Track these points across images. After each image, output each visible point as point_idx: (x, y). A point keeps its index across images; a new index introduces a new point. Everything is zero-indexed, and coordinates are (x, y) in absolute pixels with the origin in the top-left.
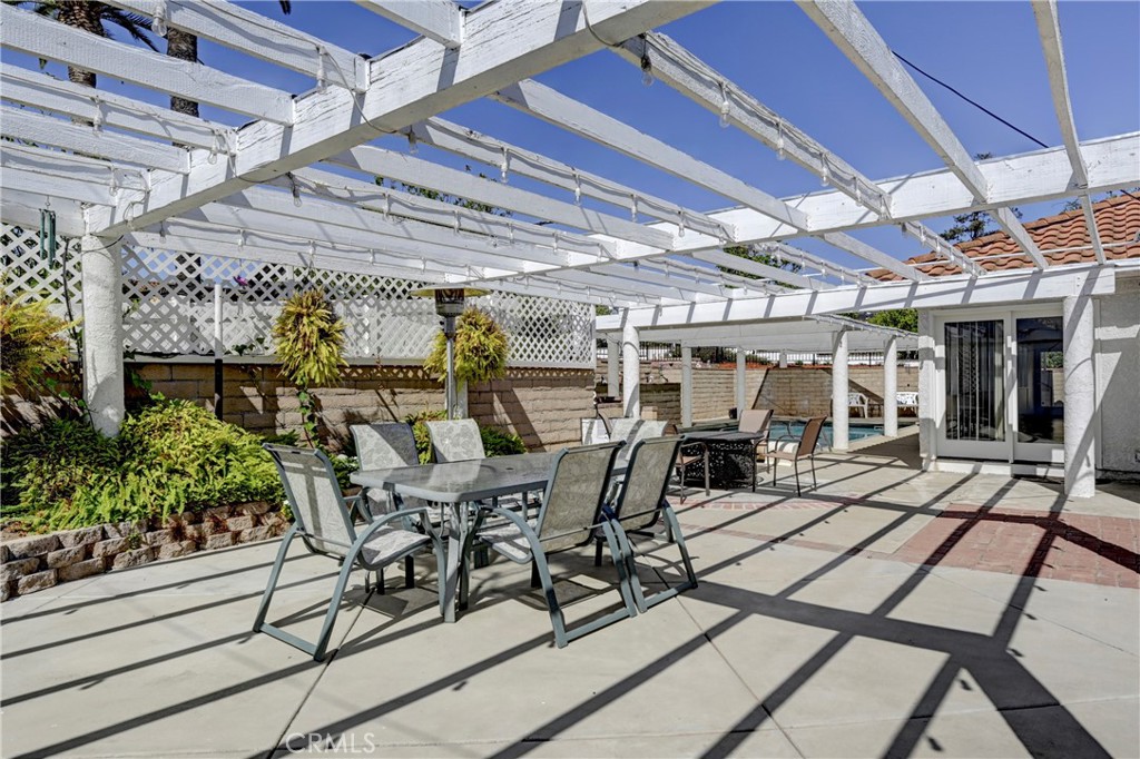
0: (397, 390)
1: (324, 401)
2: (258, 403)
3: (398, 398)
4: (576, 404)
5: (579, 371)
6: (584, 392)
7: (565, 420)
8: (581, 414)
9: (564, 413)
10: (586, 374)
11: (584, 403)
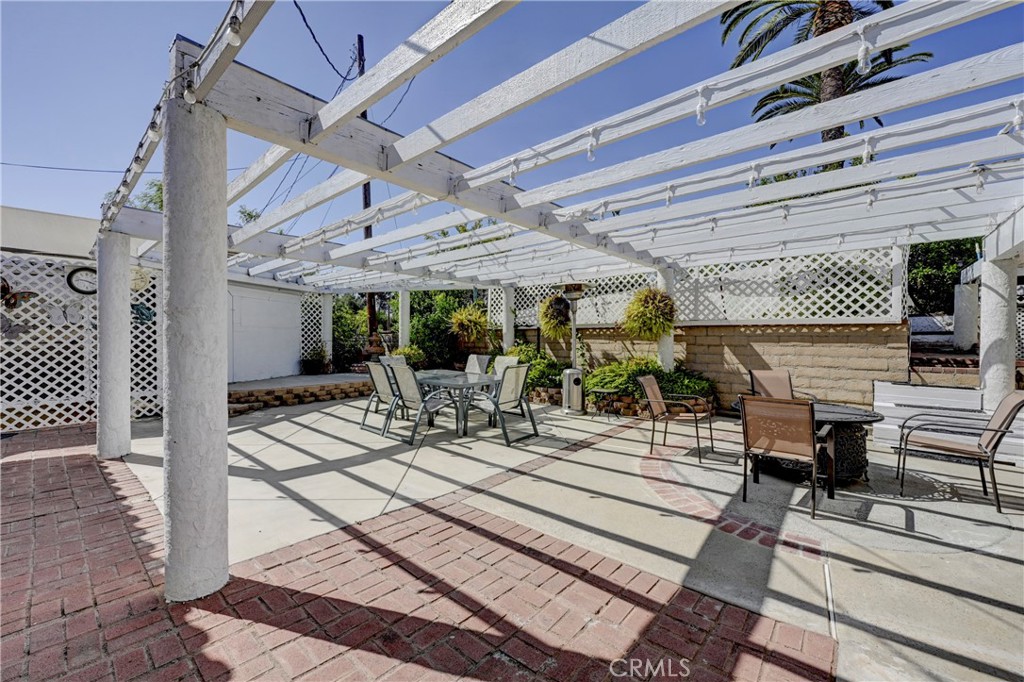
0: (635, 342)
1: (593, 346)
2: (564, 345)
3: (636, 347)
4: (864, 363)
5: (868, 326)
6: (882, 350)
7: (840, 379)
8: (876, 375)
9: (837, 371)
10: (887, 329)
11: (882, 363)
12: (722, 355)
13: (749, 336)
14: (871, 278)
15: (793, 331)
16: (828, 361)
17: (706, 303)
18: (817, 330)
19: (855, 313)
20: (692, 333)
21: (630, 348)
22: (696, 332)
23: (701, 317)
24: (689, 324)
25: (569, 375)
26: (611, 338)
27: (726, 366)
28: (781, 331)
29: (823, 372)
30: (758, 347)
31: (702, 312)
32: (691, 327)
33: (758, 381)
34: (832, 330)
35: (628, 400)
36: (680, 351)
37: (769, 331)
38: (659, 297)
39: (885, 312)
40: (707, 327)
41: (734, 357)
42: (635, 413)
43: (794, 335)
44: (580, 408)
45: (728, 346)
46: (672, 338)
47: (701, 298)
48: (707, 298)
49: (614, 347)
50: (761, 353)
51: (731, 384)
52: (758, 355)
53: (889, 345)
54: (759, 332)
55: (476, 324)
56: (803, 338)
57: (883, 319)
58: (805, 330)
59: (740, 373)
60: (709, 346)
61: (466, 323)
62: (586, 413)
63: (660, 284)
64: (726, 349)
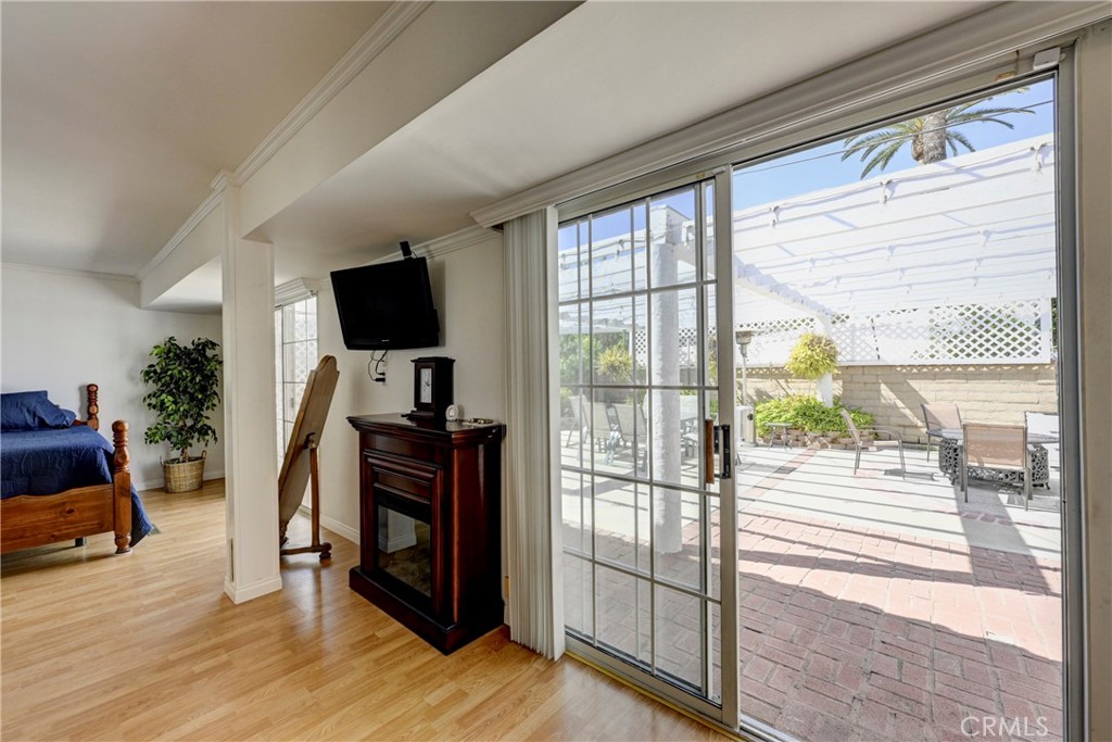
0: (789, 380)
3: (791, 385)
4: (1016, 397)
5: (1019, 365)
6: (1032, 386)
7: (994, 411)
8: (1027, 407)
9: (991, 404)
10: (1036, 367)
11: (1033, 397)
12: (879, 391)
13: (905, 374)
14: (1021, 325)
15: (948, 369)
16: (982, 396)
17: (863, 345)
18: (971, 369)
19: (1008, 354)
20: (849, 373)
21: (784, 385)
22: (851, 371)
23: (858, 358)
24: (847, 364)
25: (742, 412)
26: (763, 376)
27: (883, 401)
28: (937, 370)
29: (976, 405)
30: (914, 384)
31: (859, 354)
32: (847, 367)
33: (931, 414)
34: (985, 369)
35: (797, 432)
36: (836, 388)
37: (925, 370)
38: (824, 342)
39: (1036, 353)
40: (863, 367)
41: (891, 393)
42: (804, 445)
43: (949, 373)
44: (752, 441)
45: (885, 383)
46: (831, 378)
47: (858, 342)
48: (863, 341)
49: (767, 385)
50: (917, 389)
51: (889, 417)
52: (915, 391)
53: (1039, 381)
54: (915, 371)
55: (625, 364)
56: (958, 376)
57: (1034, 360)
58: (959, 369)
59: (897, 407)
60: (865, 383)
61: (617, 364)
62: (757, 445)
63: (820, 329)
64: (883, 386)
